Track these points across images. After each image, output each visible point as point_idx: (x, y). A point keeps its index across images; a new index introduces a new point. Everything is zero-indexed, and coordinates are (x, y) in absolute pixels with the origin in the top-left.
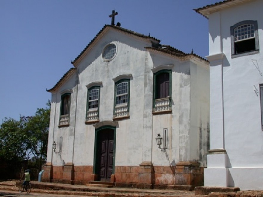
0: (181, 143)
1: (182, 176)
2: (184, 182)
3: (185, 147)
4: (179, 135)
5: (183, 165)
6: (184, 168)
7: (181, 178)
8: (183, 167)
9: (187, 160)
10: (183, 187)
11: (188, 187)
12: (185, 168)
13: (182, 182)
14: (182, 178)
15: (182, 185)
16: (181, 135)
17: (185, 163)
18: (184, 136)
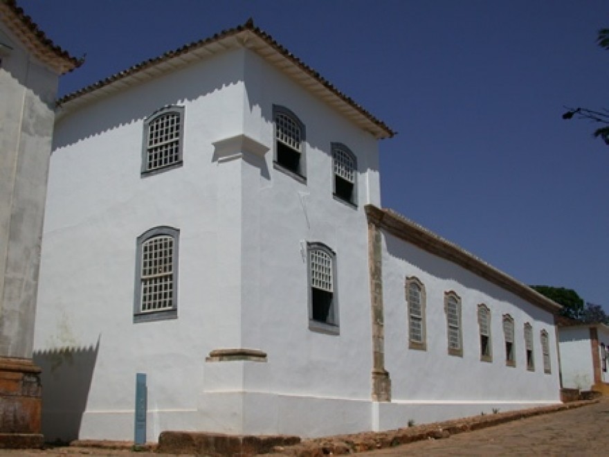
0: (10, 299)
1: (17, 404)
2: (21, 423)
3: (20, 314)
4: (6, 272)
5: (19, 371)
6: (23, 379)
7: (11, 409)
8: (20, 375)
9: (26, 356)
10: (23, 437)
11: (38, 438)
12: (27, 378)
13: (16, 421)
14: (15, 410)
15: (13, 432)
16: (11, 275)
17: (17, 363)
18: (22, 280)
